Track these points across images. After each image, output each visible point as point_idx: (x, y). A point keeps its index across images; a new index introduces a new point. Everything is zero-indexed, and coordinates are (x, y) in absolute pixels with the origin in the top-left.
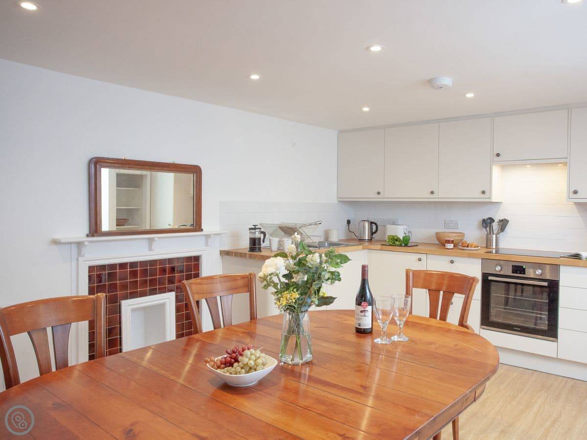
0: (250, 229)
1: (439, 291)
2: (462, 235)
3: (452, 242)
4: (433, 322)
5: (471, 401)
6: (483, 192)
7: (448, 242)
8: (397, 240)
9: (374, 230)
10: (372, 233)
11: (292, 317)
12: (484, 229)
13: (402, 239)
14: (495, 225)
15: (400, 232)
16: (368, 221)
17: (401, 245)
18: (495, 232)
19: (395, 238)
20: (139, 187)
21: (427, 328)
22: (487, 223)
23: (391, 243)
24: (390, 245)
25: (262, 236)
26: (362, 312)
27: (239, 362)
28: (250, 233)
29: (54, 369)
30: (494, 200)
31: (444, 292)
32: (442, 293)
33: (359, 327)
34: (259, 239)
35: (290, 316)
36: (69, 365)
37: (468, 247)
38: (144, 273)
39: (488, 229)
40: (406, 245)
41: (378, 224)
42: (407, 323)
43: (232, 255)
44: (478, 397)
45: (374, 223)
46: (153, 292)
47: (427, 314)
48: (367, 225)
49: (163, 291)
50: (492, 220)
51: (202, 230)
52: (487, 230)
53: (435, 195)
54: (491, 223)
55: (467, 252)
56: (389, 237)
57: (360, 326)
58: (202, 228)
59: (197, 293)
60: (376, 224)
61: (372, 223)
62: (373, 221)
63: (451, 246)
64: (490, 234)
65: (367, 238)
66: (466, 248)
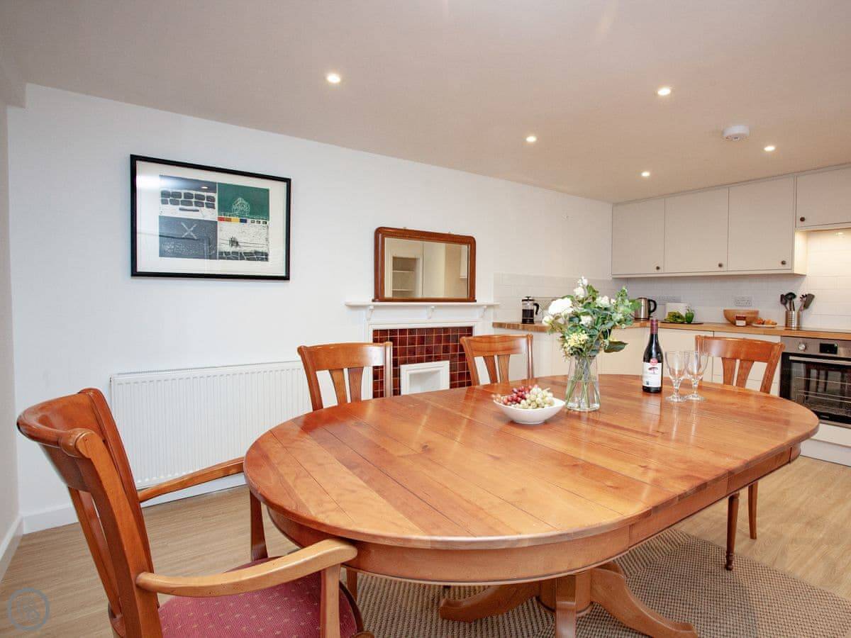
0: (523, 300)
1: (735, 359)
2: (757, 313)
3: (744, 318)
4: (728, 387)
5: (785, 462)
6: (783, 263)
7: (739, 318)
8: (678, 317)
9: (652, 308)
10: (650, 312)
11: (579, 363)
12: (783, 306)
13: (684, 315)
14: (797, 302)
15: (682, 310)
16: (645, 299)
17: (682, 323)
18: (797, 308)
19: (677, 315)
20: (413, 271)
21: (723, 392)
22: (787, 299)
23: (672, 321)
24: (671, 323)
25: (535, 308)
26: (650, 369)
27: (525, 399)
28: (524, 304)
29: (349, 401)
30: (796, 271)
31: (741, 360)
32: (738, 361)
33: (647, 386)
34: (532, 311)
35: (577, 362)
36: (363, 399)
37: (763, 324)
38: (422, 340)
39: (788, 305)
40: (689, 323)
41: (657, 303)
42: (700, 388)
43: (504, 327)
44: (793, 460)
45: (652, 301)
46: (429, 359)
47: (719, 380)
48: (643, 302)
49: (438, 359)
50: (793, 296)
51: (476, 301)
52: (787, 308)
53: (724, 268)
54: (791, 299)
55: (762, 329)
56: (669, 313)
57: (648, 384)
58: (476, 299)
59: (475, 350)
60: (654, 302)
61: (649, 301)
62: (651, 298)
63: (743, 323)
64: (791, 310)
65: (642, 317)
66: (761, 325)
